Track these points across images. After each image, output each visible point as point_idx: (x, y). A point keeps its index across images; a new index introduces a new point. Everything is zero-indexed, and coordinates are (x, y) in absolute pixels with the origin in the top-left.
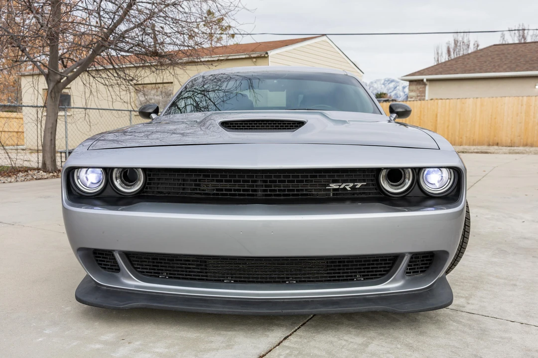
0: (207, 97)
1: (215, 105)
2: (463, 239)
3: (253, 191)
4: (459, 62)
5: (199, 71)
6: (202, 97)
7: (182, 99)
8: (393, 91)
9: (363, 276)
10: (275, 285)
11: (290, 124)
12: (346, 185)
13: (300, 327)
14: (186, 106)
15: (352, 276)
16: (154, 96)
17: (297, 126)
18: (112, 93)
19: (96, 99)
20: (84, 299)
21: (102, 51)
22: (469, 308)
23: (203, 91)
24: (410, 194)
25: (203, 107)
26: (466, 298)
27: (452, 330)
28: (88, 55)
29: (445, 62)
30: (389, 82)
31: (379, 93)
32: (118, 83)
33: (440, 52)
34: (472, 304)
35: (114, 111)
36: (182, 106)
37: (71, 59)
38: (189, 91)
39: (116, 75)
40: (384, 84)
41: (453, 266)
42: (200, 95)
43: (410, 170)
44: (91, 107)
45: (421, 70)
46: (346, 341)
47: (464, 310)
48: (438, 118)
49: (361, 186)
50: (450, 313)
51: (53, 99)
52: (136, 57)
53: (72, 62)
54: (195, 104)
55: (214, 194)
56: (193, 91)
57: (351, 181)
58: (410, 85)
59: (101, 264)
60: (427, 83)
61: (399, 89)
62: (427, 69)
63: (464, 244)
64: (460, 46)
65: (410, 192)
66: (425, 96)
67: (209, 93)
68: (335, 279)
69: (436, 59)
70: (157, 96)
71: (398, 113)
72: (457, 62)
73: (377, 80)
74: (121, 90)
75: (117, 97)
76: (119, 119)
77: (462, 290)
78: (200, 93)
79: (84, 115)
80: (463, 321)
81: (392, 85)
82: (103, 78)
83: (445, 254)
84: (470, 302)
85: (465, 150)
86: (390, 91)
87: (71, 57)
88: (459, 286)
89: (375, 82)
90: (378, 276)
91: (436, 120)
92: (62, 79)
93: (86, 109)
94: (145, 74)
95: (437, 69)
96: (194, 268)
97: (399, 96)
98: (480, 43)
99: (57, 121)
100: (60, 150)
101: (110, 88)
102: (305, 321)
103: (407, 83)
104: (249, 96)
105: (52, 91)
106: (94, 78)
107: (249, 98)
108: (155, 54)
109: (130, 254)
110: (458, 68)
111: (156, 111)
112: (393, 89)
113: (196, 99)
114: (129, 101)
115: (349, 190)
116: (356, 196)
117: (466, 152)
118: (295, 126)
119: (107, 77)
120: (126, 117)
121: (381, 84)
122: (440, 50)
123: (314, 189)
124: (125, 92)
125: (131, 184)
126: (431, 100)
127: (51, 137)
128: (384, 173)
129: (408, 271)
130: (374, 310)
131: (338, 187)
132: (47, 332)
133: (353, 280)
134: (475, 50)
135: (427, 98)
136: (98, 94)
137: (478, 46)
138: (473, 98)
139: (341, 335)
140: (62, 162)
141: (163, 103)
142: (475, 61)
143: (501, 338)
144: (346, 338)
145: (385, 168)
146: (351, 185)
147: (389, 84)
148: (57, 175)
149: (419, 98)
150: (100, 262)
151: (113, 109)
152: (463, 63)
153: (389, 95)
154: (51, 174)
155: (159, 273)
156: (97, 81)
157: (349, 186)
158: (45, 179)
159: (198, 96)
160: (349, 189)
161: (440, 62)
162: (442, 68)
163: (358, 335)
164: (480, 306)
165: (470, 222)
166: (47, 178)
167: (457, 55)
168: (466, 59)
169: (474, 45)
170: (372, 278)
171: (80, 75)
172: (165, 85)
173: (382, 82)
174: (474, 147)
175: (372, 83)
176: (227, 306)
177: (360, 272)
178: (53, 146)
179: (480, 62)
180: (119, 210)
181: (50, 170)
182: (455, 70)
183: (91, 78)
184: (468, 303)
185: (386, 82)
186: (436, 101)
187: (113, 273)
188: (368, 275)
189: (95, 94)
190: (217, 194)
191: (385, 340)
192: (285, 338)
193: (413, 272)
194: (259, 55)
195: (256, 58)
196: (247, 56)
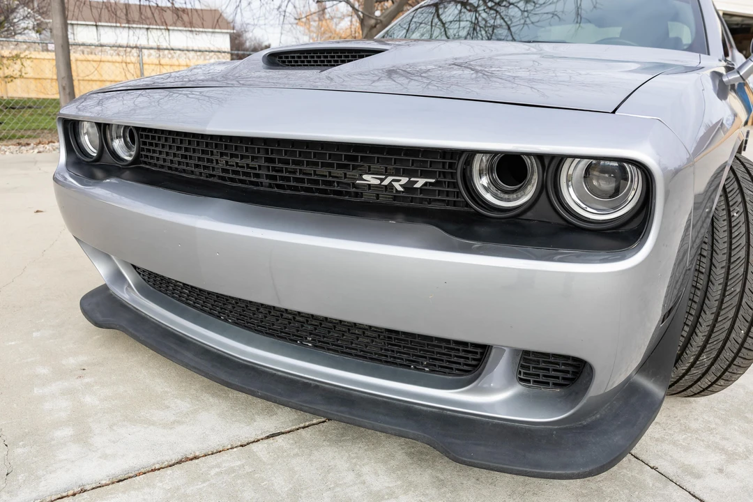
3: (255, 175)
12: (394, 180)
24: (529, 214)
49: (424, 185)
57: (404, 173)
90: (455, 372)
116: (415, 204)
128: (483, 162)
129: (523, 376)
146: (404, 180)
157: (400, 183)
160: (400, 189)
170: (444, 373)
177: (415, 356)
188: (434, 366)
193: (536, 382)
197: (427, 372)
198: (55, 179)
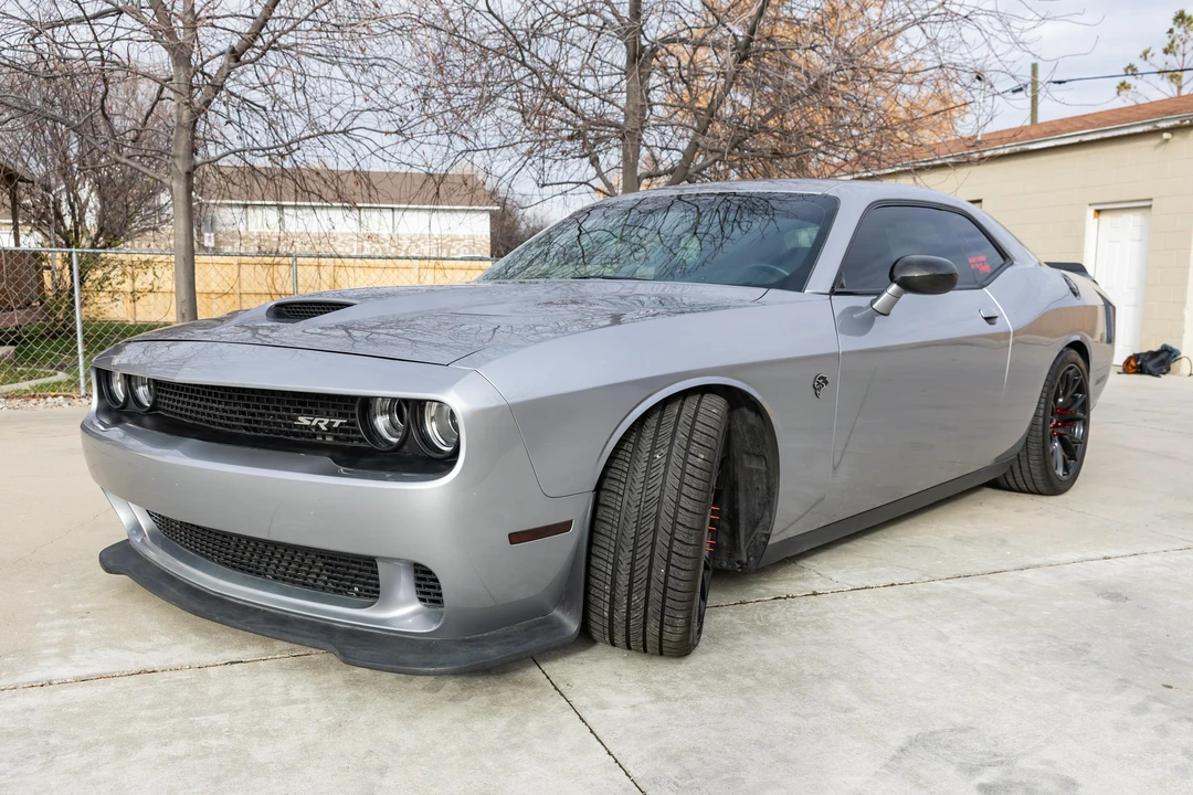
12: (319, 421)
49: (340, 425)
57: (325, 415)
115: (325, 431)
131: (308, 423)
146: (326, 421)
157: (323, 423)
160: (324, 428)
194: (1177, 122)
195: (1169, 130)
196: (1149, 128)
198: (83, 427)
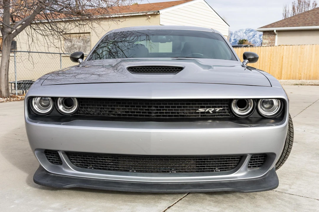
0: (116, 46)
1: (122, 51)
2: (289, 146)
3: (149, 113)
4: (301, 17)
5: (110, 26)
6: (113, 46)
7: (100, 48)
8: (252, 38)
9: (220, 168)
10: (163, 174)
11: (174, 69)
12: (209, 110)
13: (178, 201)
14: (102, 52)
15: (212, 169)
16: (77, 42)
17: (178, 70)
18: (48, 41)
19: (36, 45)
20: (40, 181)
21: (41, 11)
22: (290, 191)
23: (114, 42)
24: (251, 116)
25: (114, 52)
26: (289, 185)
27: (278, 204)
28: (31, 14)
29: (291, 17)
30: (249, 31)
31: (242, 40)
32: (52, 33)
33: (287, 10)
34: (293, 189)
35: (49, 54)
36: (100, 53)
37: (19, 16)
38: (105, 43)
39: (50, 28)
40: (245, 33)
41: (282, 164)
42: (111, 44)
43: (252, 100)
44: (33, 51)
45: (272, 24)
46: (208, 210)
47: (287, 192)
48: (284, 60)
49: (219, 110)
50: (278, 194)
51: (6, 45)
52: (65, 15)
53: (19, 18)
54: (108, 50)
55: (123, 115)
56: (107, 43)
57: (213, 107)
58: (263, 35)
59: (50, 160)
60: (276, 33)
61: (256, 37)
62: (276, 22)
63: (289, 149)
64: (302, 5)
65: (251, 115)
66: (275, 43)
67: (118, 43)
68: (201, 170)
69: (284, 15)
70: (79, 42)
71: (249, 59)
72: (299, 17)
73: (240, 30)
74: (54, 39)
75: (51, 43)
76: (52, 60)
77: (287, 180)
78: (112, 44)
79: (28, 57)
80: (285, 199)
81: (251, 34)
82: (41, 30)
83: (273, 155)
84: (292, 187)
85: (303, 83)
86: (250, 38)
87: (19, 15)
88: (286, 177)
89: (239, 32)
90: (230, 169)
91: (282, 61)
92: (12, 31)
93: (29, 52)
94: (72, 27)
95: (284, 23)
96: (110, 162)
97: (257, 42)
98: (317, 3)
99: (9, 61)
100: (11, 82)
101: (46, 37)
102: (182, 197)
103: (262, 33)
104: (145, 45)
105: (5, 40)
106: (35, 29)
107: (146, 47)
108: (79, 13)
109: (69, 153)
110: (299, 22)
111: (82, 57)
112: (252, 37)
113: (109, 47)
114: (60, 47)
115: (212, 113)
116: (216, 117)
117: (303, 85)
118: (177, 70)
119: (44, 29)
120: (57, 58)
121: (243, 33)
122: (287, 8)
123: (189, 112)
124: (57, 40)
125: (69, 108)
126: (279, 46)
127: (5, 73)
128: (234, 102)
129: (249, 166)
130: (226, 190)
131: (204, 111)
132: (16, 202)
133: (213, 171)
134: (314, 7)
135: (276, 44)
136: (38, 41)
137: (316, 5)
138: (310, 45)
139: (205, 206)
140: (12, 90)
141: (83, 48)
142: (313, 17)
143: (309, 209)
144: (208, 208)
145: (235, 99)
146: (213, 109)
147: (249, 33)
148: (10, 100)
149: (270, 44)
150: (49, 158)
151: (48, 52)
152: (304, 19)
153: (249, 42)
154: (6, 99)
155: (87, 165)
156: (37, 33)
157: (211, 110)
158: (1, 102)
159: (110, 45)
161: (287, 17)
162: (288, 22)
163: (216, 206)
164: (298, 190)
165: (293, 135)
166: (3, 102)
167: (300, 12)
168: (306, 15)
169: (313, 4)
170: (226, 170)
171: (25, 29)
172: (85, 34)
173: (244, 31)
174: (310, 81)
175: (236, 32)
176: (131, 187)
177: (217, 166)
178: (7, 79)
179: (316, 17)
180: (62, 125)
181: (5, 96)
182: (298, 24)
183: (33, 30)
184: (290, 188)
185: (247, 31)
186: (283, 46)
187: (58, 165)
188: (223, 168)
189: (36, 41)
190: (125, 115)
191: (233, 209)
192: (169, 208)
193: (253, 167)
194: (153, 13)
195: (151, 15)
196: (145, 14)
197: (220, 171)
